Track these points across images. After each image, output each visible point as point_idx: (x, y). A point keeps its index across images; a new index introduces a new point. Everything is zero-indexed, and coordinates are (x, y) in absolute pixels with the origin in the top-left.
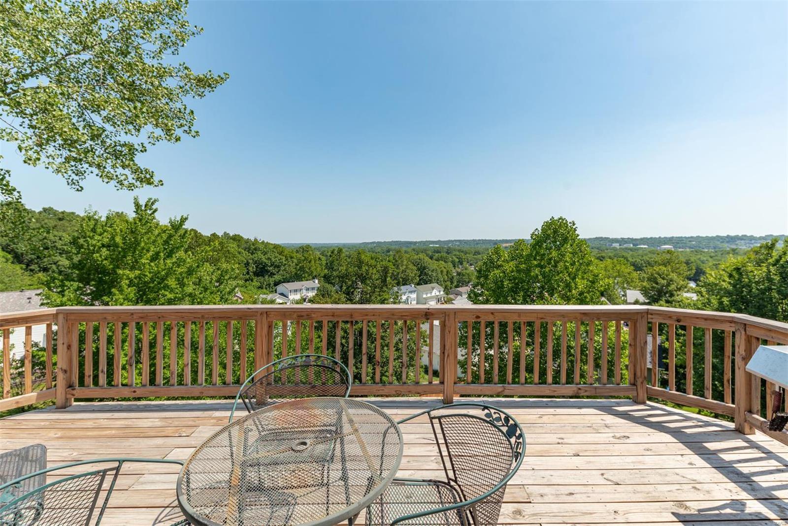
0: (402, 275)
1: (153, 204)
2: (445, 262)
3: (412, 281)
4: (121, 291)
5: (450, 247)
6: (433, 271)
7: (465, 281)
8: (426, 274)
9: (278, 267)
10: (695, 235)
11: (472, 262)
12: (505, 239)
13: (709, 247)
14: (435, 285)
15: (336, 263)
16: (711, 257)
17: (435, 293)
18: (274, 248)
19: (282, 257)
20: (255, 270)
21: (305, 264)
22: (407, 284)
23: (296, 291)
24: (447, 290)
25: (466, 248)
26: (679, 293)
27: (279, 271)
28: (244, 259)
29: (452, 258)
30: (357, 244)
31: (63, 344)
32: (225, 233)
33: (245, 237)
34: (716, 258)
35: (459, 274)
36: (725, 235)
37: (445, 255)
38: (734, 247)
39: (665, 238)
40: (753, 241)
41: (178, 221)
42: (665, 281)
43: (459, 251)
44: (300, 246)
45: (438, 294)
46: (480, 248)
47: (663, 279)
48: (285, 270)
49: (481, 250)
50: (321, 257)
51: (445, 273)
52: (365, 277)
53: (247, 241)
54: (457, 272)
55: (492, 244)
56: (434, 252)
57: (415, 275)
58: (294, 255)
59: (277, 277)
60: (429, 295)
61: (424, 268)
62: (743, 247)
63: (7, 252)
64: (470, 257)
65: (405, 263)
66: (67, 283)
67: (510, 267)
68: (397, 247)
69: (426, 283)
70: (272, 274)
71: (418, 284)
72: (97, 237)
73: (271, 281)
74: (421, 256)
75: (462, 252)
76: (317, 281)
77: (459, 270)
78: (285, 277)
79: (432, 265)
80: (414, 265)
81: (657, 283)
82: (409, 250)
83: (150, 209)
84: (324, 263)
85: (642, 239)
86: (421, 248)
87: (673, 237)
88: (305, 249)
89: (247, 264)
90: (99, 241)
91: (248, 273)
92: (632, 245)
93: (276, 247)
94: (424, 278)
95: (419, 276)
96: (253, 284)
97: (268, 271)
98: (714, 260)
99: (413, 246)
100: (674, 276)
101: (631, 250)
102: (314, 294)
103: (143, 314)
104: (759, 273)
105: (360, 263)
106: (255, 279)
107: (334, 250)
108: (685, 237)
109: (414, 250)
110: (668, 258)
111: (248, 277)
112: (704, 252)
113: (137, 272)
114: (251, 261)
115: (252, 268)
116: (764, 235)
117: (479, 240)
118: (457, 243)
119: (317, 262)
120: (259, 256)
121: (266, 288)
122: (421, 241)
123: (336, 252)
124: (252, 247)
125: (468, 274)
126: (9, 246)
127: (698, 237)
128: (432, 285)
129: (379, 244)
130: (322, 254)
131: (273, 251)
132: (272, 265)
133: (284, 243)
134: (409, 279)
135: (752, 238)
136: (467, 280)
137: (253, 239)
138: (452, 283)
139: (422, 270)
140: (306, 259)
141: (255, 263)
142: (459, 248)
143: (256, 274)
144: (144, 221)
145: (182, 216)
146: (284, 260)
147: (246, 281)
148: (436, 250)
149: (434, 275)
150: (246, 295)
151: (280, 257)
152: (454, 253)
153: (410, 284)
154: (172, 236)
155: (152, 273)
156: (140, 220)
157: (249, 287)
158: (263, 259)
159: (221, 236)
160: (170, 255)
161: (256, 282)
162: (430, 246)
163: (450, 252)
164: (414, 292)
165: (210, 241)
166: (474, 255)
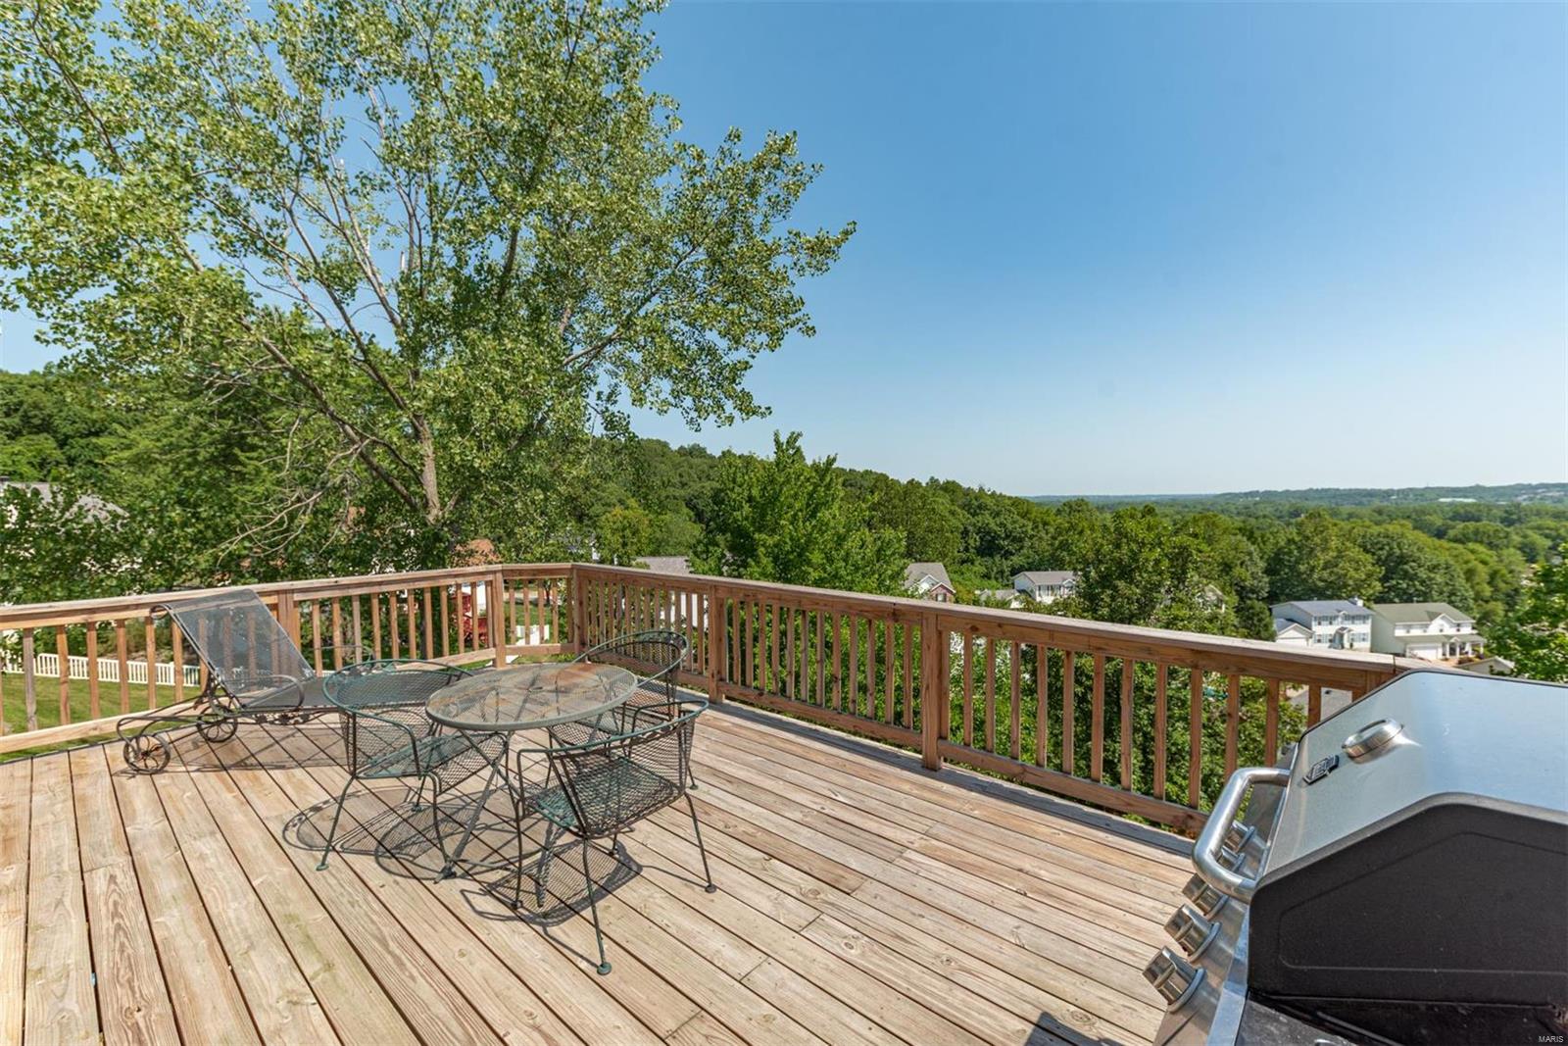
0: (1325, 574)
1: (796, 440)
2: (1493, 546)
3: (1356, 589)
4: (758, 563)
5: (1518, 506)
6: (1434, 568)
8: (1408, 576)
9: (1021, 540)
14: (1441, 606)
17: (1441, 627)
18: (1013, 505)
19: (1025, 522)
20: (978, 544)
21: (1072, 538)
22: (1340, 598)
23: (1051, 587)
27: (1022, 548)
28: (959, 524)
29: (1526, 537)
30: (1208, 496)
32: (932, 478)
33: (965, 485)
37: (1496, 526)
43: (1558, 515)
44: (1064, 501)
45: (1450, 631)
48: (1031, 547)
51: (1484, 576)
53: (968, 492)
56: (1453, 519)
57: (1370, 576)
58: (1050, 519)
59: (1016, 560)
60: (1416, 632)
61: (1404, 560)
65: (1334, 543)
66: (711, 548)
69: (1409, 600)
70: (1007, 555)
71: (1380, 600)
72: (737, 489)
73: (1006, 565)
74: (1398, 527)
78: (1030, 560)
79: (1436, 552)
80: (1367, 551)
82: (1365, 511)
83: (794, 448)
88: (1075, 507)
89: (965, 533)
90: (739, 494)
91: (967, 550)
93: (1016, 502)
94: (1400, 586)
95: (1384, 580)
96: (975, 569)
97: (1000, 548)
99: (1377, 503)
106: (978, 560)
109: (1376, 511)
111: (965, 556)
113: (777, 538)
114: (971, 528)
115: (974, 540)
118: (1555, 494)
120: (986, 518)
121: (996, 579)
122: (1411, 489)
124: (973, 502)
128: (1430, 606)
129: (1268, 495)
131: (1010, 511)
132: (1007, 537)
134: (1346, 585)
137: (976, 488)
139: (1394, 564)
140: (1072, 527)
141: (979, 531)
143: (981, 552)
145: (830, 455)
146: (1030, 528)
147: (963, 562)
148: (1462, 511)
149: (1439, 579)
150: (960, 588)
151: (1022, 521)
152: (1536, 521)
153: (1349, 597)
154: (816, 486)
155: (791, 539)
156: (777, 465)
157: (967, 575)
158: (992, 525)
159: (924, 485)
160: (813, 515)
161: (979, 567)
162: (1442, 500)
163: (1519, 520)
164: (1364, 618)
165: (905, 493)
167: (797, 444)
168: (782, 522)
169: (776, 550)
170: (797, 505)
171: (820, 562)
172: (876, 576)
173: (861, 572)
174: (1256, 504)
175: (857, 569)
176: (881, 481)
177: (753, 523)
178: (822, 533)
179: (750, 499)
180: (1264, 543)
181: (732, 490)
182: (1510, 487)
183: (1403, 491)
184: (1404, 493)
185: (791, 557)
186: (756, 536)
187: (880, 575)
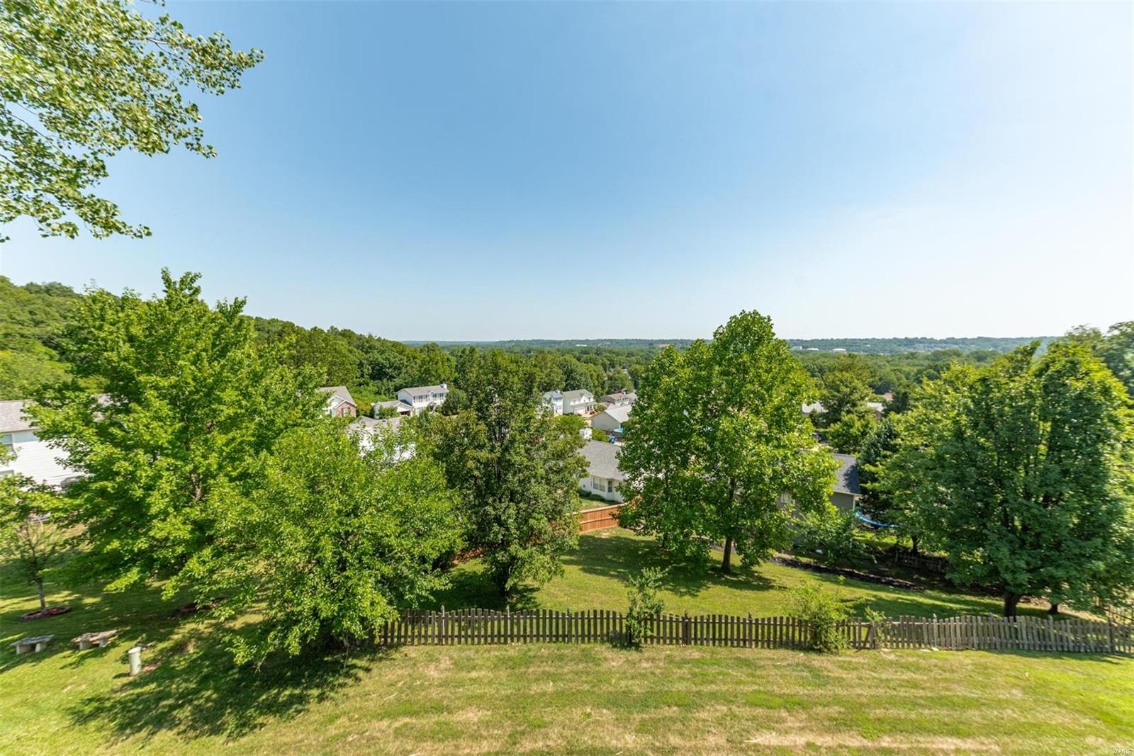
1: (192, 280)
2: (595, 364)
3: (557, 386)
6: (581, 375)
7: (618, 387)
8: (573, 379)
9: (399, 369)
10: (870, 337)
11: (624, 365)
13: (884, 351)
14: (584, 391)
15: (468, 365)
16: (888, 362)
17: (584, 400)
18: (393, 346)
19: (402, 357)
20: (370, 372)
21: (432, 366)
22: (552, 390)
23: (421, 397)
24: (598, 398)
25: (617, 348)
26: (862, 402)
27: (400, 373)
28: (356, 359)
29: (603, 360)
30: (493, 342)
32: (332, 327)
33: (358, 332)
34: (893, 362)
35: (610, 378)
36: (903, 337)
37: (594, 356)
38: (912, 350)
39: (838, 340)
40: (933, 345)
41: (231, 306)
42: (848, 389)
43: (610, 352)
45: (587, 401)
46: (632, 348)
47: (847, 387)
48: (407, 372)
49: (635, 351)
50: (450, 357)
51: (595, 377)
52: (503, 386)
53: (360, 338)
54: (608, 376)
56: (582, 353)
57: (561, 379)
58: (417, 355)
59: (398, 381)
60: (577, 403)
61: (572, 372)
62: (922, 351)
63: (50, 347)
64: (622, 358)
65: (549, 365)
67: (686, 373)
68: (539, 347)
69: (574, 389)
70: (391, 378)
71: (565, 390)
73: (391, 385)
74: (567, 357)
75: (614, 353)
76: (445, 386)
77: (611, 374)
78: (407, 381)
79: (581, 368)
80: (560, 368)
81: (839, 392)
83: (190, 289)
84: (454, 363)
85: (812, 341)
86: (566, 348)
87: (846, 339)
88: (430, 348)
89: (361, 365)
90: (111, 333)
91: (362, 376)
92: (801, 348)
93: (395, 344)
94: (571, 383)
95: (566, 381)
96: (370, 388)
97: (386, 374)
98: (892, 365)
99: (557, 346)
100: (857, 383)
101: (801, 352)
102: (443, 401)
104: (1016, 386)
105: (496, 369)
106: (371, 383)
107: (465, 349)
108: (860, 340)
109: (559, 350)
110: (850, 362)
111: (362, 380)
112: (880, 356)
113: (173, 379)
114: (365, 362)
115: (367, 370)
116: (944, 338)
118: (608, 343)
119: (446, 364)
120: (375, 355)
121: (385, 394)
123: (467, 352)
124: (366, 345)
125: (622, 379)
126: (52, 339)
127: (874, 339)
128: (580, 391)
130: (452, 354)
131: (392, 350)
132: (391, 367)
133: (405, 340)
134: (554, 384)
135: (932, 341)
136: (620, 386)
137: (366, 335)
138: (603, 388)
139: (569, 374)
140: (431, 360)
141: (371, 363)
142: (610, 349)
143: (373, 377)
144: (175, 305)
145: (236, 299)
146: (405, 361)
147: (360, 385)
149: (583, 379)
150: (360, 402)
151: (400, 357)
152: (605, 354)
153: (554, 390)
154: (223, 327)
155: (194, 379)
156: (169, 303)
157: (364, 393)
158: (380, 360)
159: (326, 331)
160: (223, 353)
161: (372, 387)
163: (600, 353)
164: (561, 398)
165: (310, 336)
166: (627, 356)
167: (195, 285)
168: (181, 362)
169: (174, 391)
170: (200, 345)
171: (234, 398)
172: (300, 407)
173: (283, 405)
175: (278, 403)
176: (286, 329)
177: (137, 364)
178: (235, 372)
179: (131, 339)
181: (100, 328)
184: (565, 342)
185: (196, 397)
186: (142, 378)
187: (304, 406)
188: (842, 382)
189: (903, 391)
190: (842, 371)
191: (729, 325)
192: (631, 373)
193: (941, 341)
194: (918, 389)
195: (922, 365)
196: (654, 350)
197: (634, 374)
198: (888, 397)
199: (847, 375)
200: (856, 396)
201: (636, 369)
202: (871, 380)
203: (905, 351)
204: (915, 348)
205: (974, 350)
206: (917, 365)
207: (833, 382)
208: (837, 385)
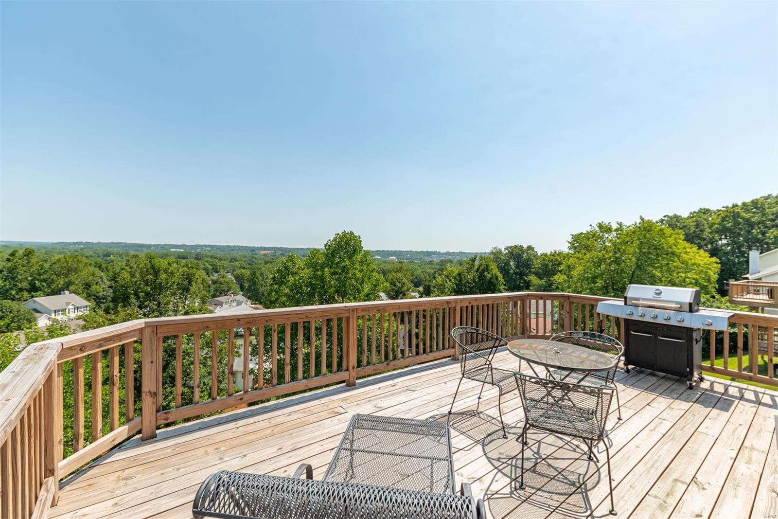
5: (199, 253)
7: (224, 290)
11: (228, 269)
12: (263, 246)
13: (417, 259)
16: (419, 266)
25: (219, 254)
26: (408, 293)
29: (204, 265)
31: (152, 362)
34: (422, 267)
35: (215, 282)
37: (194, 261)
38: (430, 259)
43: (212, 257)
46: (234, 254)
47: (399, 282)
49: (238, 258)
54: (212, 281)
55: (249, 251)
64: (226, 263)
75: (216, 258)
77: (215, 278)
81: (395, 286)
85: (376, 252)
100: (405, 280)
103: (250, 319)
104: (470, 277)
110: (400, 266)
112: (415, 263)
117: (234, 246)
125: (227, 283)
135: (439, 253)
136: (226, 289)
138: (208, 292)
142: (211, 254)
148: (181, 255)
152: (206, 259)
162: (172, 250)
163: (200, 259)
166: (230, 262)
174: (81, 249)
180: (108, 271)
182: (194, 245)
183: (157, 245)
188: (397, 279)
189: (428, 284)
190: (396, 272)
191: (335, 240)
192: (237, 278)
193: (444, 254)
194: (434, 281)
195: (436, 268)
196: (256, 256)
197: (239, 279)
198: (421, 289)
199: (399, 275)
200: (405, 289)
201: (242, 274)
202: (412, 278)
203: (428, 259)
204: (432, 258)
205: (458, 259)
206: (434, 269)
207: (392, 280)
208: (395, 282)
